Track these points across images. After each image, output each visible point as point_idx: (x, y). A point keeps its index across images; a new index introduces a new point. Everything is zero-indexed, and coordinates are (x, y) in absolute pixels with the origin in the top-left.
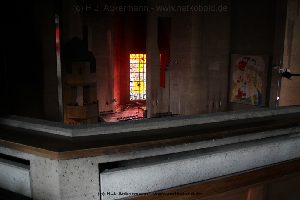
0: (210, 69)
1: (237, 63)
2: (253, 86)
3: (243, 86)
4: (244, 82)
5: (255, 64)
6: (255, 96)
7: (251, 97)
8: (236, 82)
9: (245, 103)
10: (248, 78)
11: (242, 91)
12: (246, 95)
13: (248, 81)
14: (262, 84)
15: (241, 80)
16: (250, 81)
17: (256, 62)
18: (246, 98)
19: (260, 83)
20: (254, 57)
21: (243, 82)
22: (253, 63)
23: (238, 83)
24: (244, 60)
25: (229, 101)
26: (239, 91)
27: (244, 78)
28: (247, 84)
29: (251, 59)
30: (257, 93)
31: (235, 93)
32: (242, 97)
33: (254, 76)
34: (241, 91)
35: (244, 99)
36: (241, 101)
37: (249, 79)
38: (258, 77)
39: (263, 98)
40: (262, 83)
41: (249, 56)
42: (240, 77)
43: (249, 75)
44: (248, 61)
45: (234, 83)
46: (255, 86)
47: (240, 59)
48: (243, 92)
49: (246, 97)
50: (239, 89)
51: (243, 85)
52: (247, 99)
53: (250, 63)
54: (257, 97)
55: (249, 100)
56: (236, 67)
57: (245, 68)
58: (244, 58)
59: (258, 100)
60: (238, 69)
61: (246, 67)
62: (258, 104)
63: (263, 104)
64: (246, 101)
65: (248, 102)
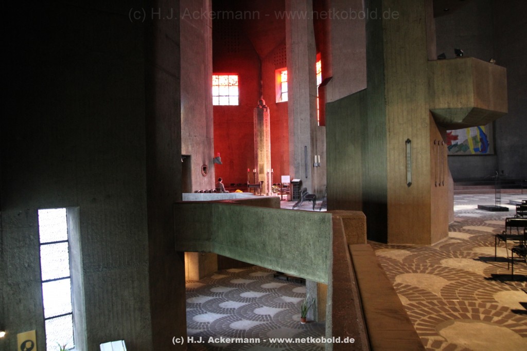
6: (474, 138)
7: (467, 140)
9: (459, 153)
12: (459, 138)
30: (477, 133)
35: (456, 145)
36: (451, 150)
48: (453, 134)
49: (459, 142)
52: (462, 145)
54: (479, 140)
55: (464, 146)
62: (482, 151)
63: (489, 150)
64: (460, 150)
65: (464, 151)
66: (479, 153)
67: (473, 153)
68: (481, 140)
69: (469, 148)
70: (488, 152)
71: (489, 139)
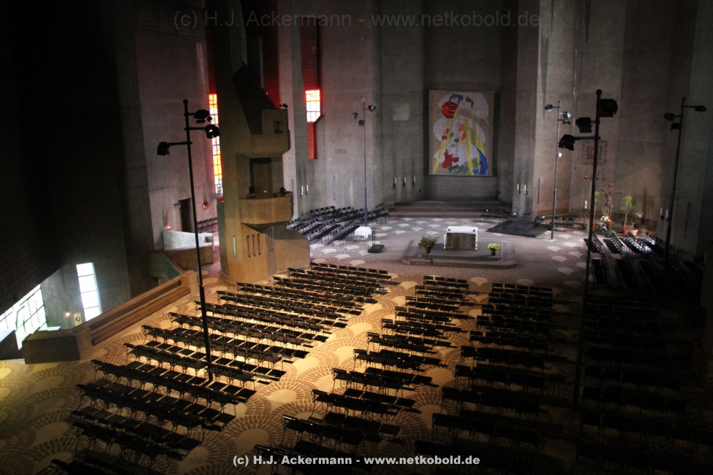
0: (395, 118)
1: (440, 105)
2: (470, 144)
3: (453, 146)
4: (455, 138)
5: (472, 107)
6: (474, 161)
7: (467, 162)
8: (440, 138)
9: (459, 174)
10: (460, 131)
11: (452, 155)
12: (459, 160)
13: (461, 135)
14: (484, 140)
15: (448, 135)
16: (464, 135)
17: (473, 103)
18: (460, 165)
19: (482, 138)
20: (470, 95)
21: (453, 138)
22: (469, 104)
23: (444, 141)
24: (453, 101)
25: (430, 174)
26: (446, 154)
27: (453, 132)
28: (460, 141)
29: (464, 97)
30: (478, 156)
31: (438, 158)
32: (451, 164)
33: (471, 126)
34: (450, 153)
35: (456, 167)
36: (453, 171)
37: (462, 132)
38: (478, 128)
39: (487, 162)
40: (484, 137)
41: (461, 94)
42: (447, 130)
43: (462, 125)
44: (459, 101)
45: (437, 141)
46: (474, 143)
47: (446, 99)
48: (454, 156)
49: (460, 163)
50: (446, 150)
51: (453, 142)
52: (462, 167)
53: (464, 105)
54: (478, 162)
55: (465, 168)
56: (438, 112)
57: (455, 115)
58: (451, 98)
59: (479, 166)
60: (443, 116)
61: (456, 111)
62: (481, 172)
63: (489, 172)
64: (460, 171)
65: (464, 173)
66: (478, 174)
67: (473, 174)
68: (481, 162)
69: (469, 170)
70: (487, 174)
71: (489, 162)
